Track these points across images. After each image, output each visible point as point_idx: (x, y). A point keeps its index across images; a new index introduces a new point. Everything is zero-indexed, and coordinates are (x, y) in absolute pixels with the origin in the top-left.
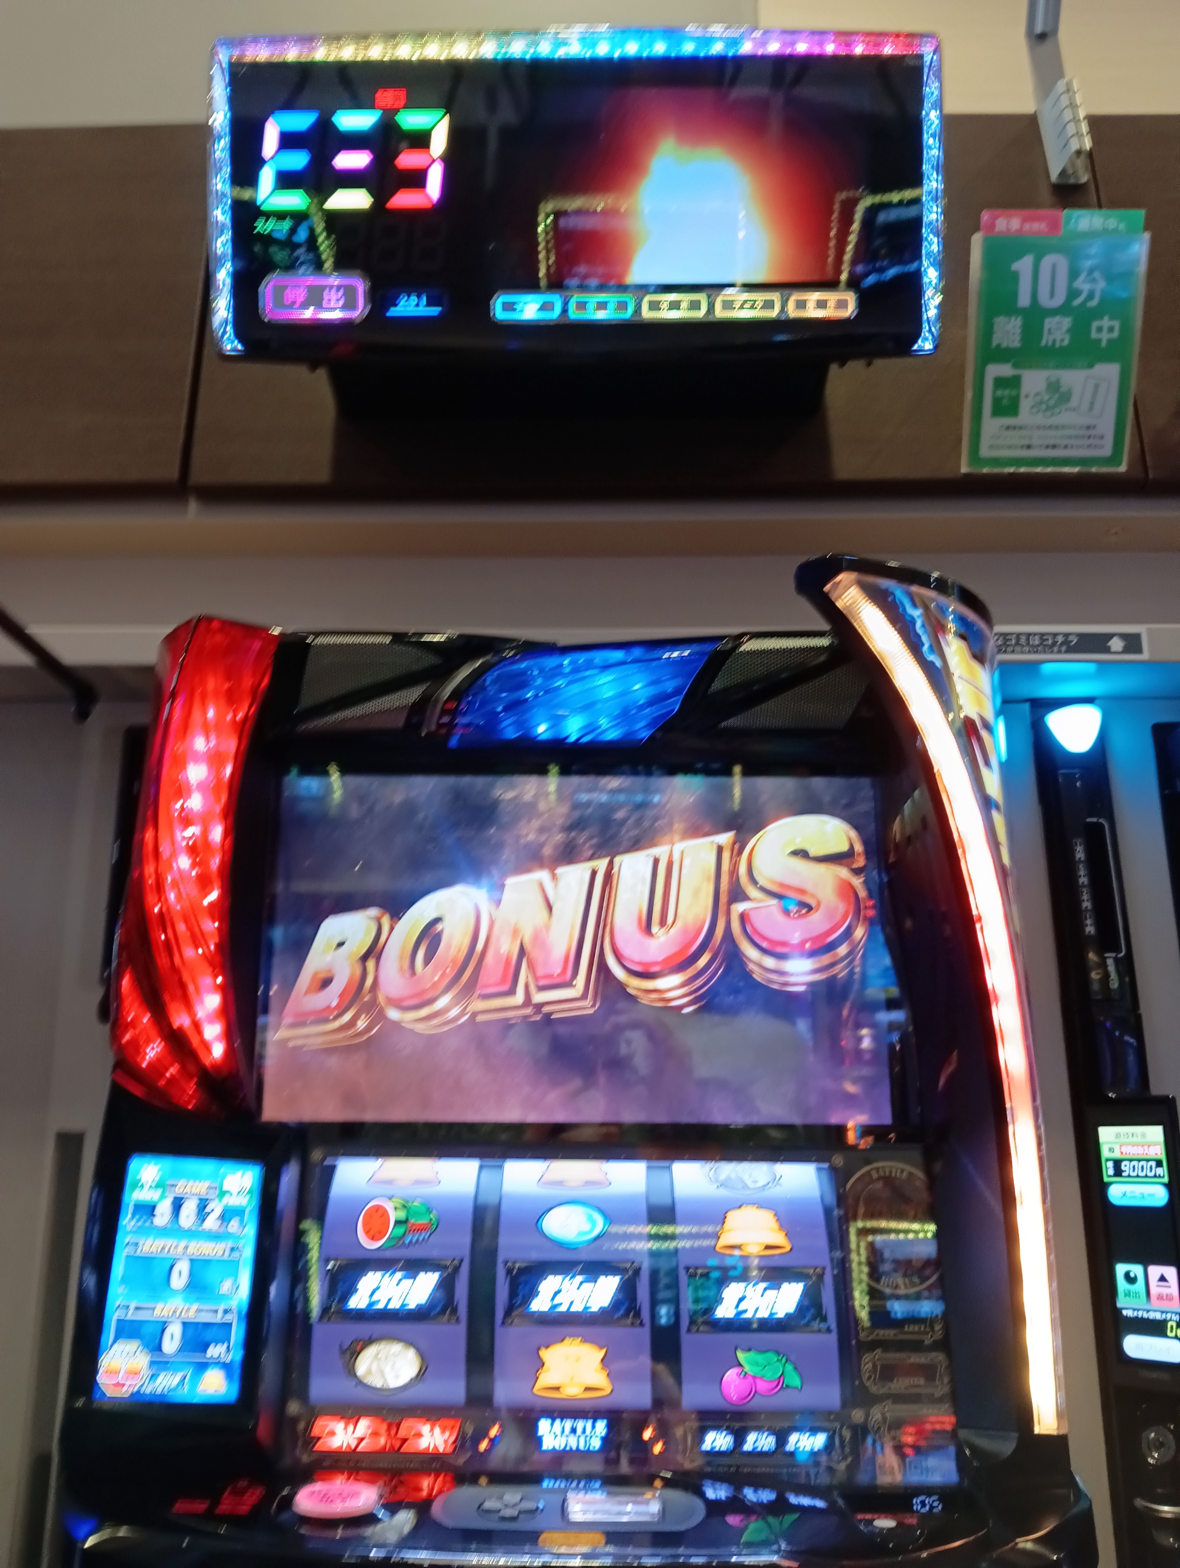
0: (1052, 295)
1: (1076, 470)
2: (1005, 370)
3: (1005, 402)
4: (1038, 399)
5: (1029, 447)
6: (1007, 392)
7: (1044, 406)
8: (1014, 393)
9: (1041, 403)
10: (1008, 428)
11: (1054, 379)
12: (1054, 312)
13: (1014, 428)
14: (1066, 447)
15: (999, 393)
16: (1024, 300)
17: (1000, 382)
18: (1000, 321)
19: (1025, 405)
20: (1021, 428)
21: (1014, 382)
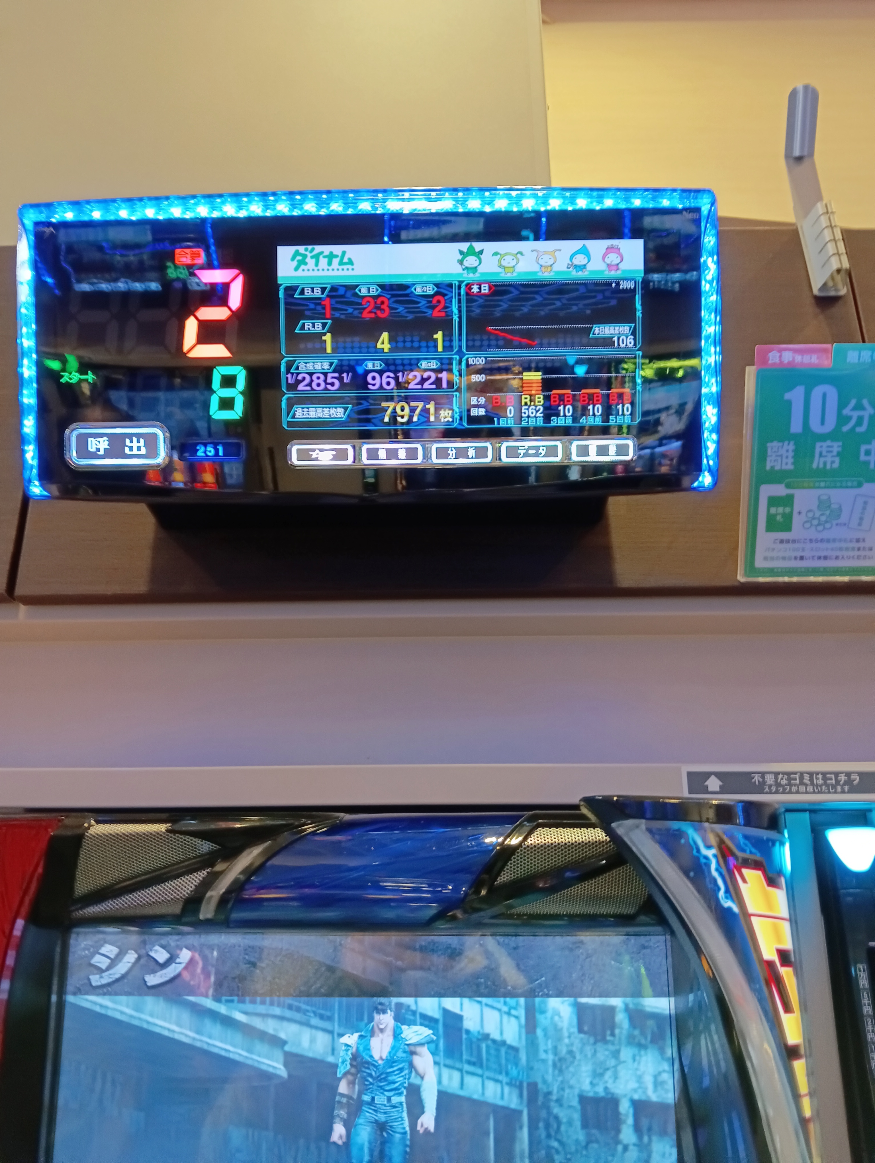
0: (823, 423)
1: (846, 579)
2: (780, 490)
3: (779, 518)
4: (810, 515)
5: (802, 558)
6: (780, 510)
7: (815, 522)
8: (788, 510)
9: (813, 518)
10: (782, 541)
11: (824, 498)
12: (823, 437)
13: (788, 541)
14: (837, 558)
15: (773, 510)
16: (796, 427)
17: (773, 501)
18: (773, 446)
19: (797, 521)
20: (794, 541)
21: (788, 500)
